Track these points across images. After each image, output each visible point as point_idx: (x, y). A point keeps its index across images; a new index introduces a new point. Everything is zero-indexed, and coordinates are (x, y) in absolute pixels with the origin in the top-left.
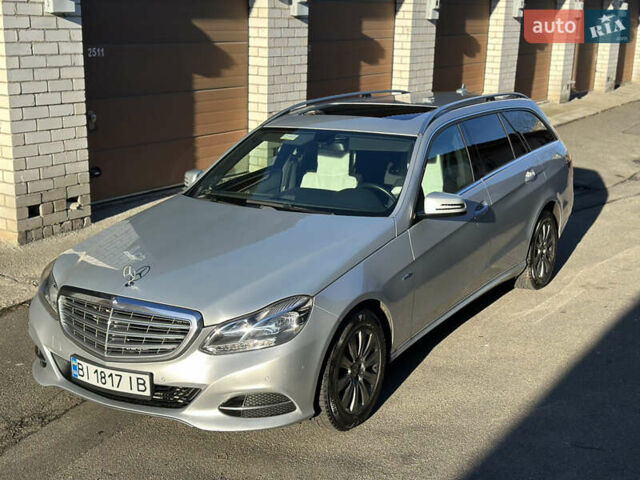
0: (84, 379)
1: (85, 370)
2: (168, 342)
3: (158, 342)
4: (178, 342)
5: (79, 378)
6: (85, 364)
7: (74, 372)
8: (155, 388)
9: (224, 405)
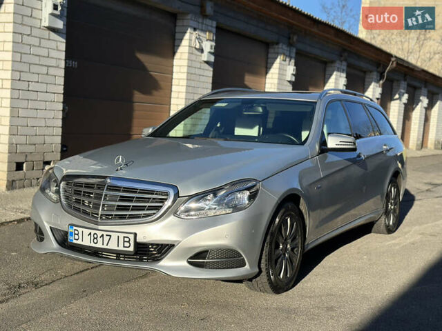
0: (79, 242)
1: (80, 235)
2: (150, 208)
3: (142, 208)
4: (158, 208)
5: (75, 241)
6: (80, 230)
7: (70, 238)
8: (137, 245)
9: (191, 258)
